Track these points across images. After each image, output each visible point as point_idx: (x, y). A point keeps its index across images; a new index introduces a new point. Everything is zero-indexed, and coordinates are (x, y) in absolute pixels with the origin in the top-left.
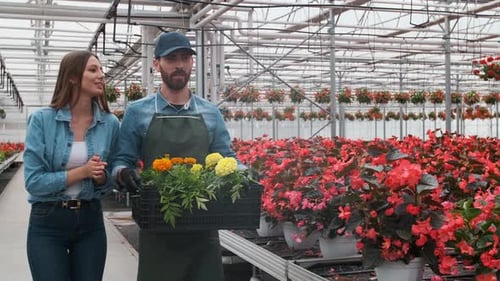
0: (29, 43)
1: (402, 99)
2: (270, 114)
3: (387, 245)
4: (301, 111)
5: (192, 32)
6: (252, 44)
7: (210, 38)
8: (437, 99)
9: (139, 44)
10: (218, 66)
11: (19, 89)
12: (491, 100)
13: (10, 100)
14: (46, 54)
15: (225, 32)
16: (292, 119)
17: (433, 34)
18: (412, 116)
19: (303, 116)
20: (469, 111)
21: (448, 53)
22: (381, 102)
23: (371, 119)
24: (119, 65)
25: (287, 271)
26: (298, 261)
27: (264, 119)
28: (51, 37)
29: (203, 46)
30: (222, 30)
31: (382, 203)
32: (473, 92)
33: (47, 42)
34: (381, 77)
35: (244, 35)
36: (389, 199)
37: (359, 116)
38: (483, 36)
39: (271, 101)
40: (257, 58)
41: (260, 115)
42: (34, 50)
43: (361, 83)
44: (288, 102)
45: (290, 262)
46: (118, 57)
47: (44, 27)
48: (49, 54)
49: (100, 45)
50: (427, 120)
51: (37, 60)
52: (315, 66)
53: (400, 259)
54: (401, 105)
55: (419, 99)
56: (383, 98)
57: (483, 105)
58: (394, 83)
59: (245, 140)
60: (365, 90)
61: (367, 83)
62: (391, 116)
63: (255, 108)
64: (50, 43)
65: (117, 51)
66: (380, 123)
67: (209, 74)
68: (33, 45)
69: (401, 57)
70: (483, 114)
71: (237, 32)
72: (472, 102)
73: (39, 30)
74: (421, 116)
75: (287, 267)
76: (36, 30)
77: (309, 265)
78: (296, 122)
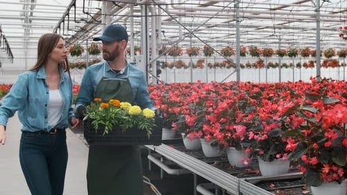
0: (18, 14)
1: (281, 54)
2: (187, 64)
3: (326, 170)
4: (208, 62)
5: (138, 6)
6: (180, 15)
7: (151, 11)
8: (305, 53)
9: (99, 14)
10: (157, 31)
11: (11, 46)
12: (342, 55)
13: (5, 54)
14: (30, 22)
15: (162, 6)
16: (202, 67)
17: (306, 8)
18: (285, 66)
19: (210, 66)
20: (325, 62)
21: (318, 22)
22: (267, 56)
23: (257, 68)
24: (83, 29)
25: (239, 186)
26: (248, 179)
27: (183, 68)
28: (34, 10)
29: (146, 16)
30: (159, 5)
31: (322, 138)
32: (331, 49)
33: (32, 13)
34: (265, 38)
35: (175, 8)
36: (326, 134)
37: (248, 66)
38: (342, 10)
39: (190, 55)
40: (184, 25)
41: (180, 65)
42: (22, 19)
43: (252, 42)
44: (202, 56)
45: (242, 180)
46: (82, 24)
47: (30, 3)
48: (33, 21)
49: (72, 16)
50: (295, 68)
51: (24, 26)
52: (221, 30)
53: (335, 180)
54: (280, 58)
55: (293, 54)
56: (268, 53)
57: (336, 58)
58: (275, 43)
59: (169, 83)
60: (256, 47)
61: (255, 42)
62: (271, 65)
63: (177, 60)
64: (34, 14)
65: (82, 20)
66: (263, 70)
67: (150, 36)
68: (21, 15)
69: (282, 24)
70: (335, 64)
71: (170, 7)
72: (330, 56)
73: (27, 5)
74: (291, 65)
75: (239, 183)
76: (24, 5)
77: (255, 182)
78: (204, 69)
